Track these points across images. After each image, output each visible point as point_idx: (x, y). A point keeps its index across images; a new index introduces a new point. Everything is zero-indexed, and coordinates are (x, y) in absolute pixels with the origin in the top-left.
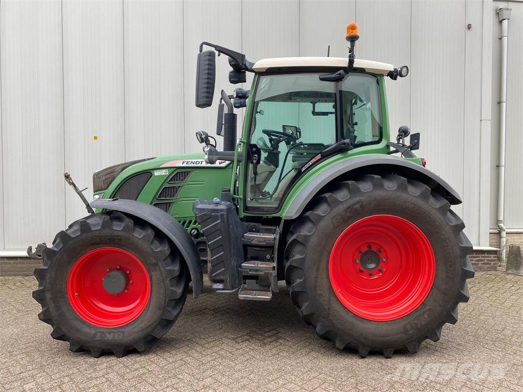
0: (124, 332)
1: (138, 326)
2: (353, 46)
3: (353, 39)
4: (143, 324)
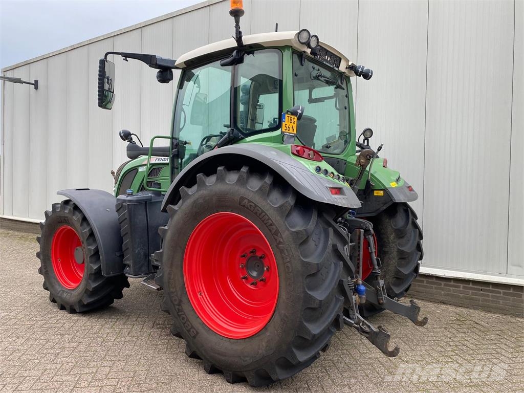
0: (71, 294)
2: (237, 22)
3: (237, 13)
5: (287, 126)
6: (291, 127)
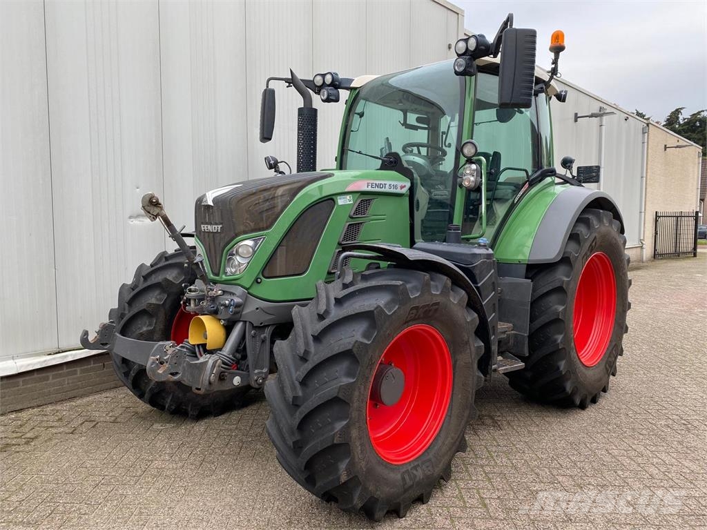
1: (443, 443)
4: (449, 439)
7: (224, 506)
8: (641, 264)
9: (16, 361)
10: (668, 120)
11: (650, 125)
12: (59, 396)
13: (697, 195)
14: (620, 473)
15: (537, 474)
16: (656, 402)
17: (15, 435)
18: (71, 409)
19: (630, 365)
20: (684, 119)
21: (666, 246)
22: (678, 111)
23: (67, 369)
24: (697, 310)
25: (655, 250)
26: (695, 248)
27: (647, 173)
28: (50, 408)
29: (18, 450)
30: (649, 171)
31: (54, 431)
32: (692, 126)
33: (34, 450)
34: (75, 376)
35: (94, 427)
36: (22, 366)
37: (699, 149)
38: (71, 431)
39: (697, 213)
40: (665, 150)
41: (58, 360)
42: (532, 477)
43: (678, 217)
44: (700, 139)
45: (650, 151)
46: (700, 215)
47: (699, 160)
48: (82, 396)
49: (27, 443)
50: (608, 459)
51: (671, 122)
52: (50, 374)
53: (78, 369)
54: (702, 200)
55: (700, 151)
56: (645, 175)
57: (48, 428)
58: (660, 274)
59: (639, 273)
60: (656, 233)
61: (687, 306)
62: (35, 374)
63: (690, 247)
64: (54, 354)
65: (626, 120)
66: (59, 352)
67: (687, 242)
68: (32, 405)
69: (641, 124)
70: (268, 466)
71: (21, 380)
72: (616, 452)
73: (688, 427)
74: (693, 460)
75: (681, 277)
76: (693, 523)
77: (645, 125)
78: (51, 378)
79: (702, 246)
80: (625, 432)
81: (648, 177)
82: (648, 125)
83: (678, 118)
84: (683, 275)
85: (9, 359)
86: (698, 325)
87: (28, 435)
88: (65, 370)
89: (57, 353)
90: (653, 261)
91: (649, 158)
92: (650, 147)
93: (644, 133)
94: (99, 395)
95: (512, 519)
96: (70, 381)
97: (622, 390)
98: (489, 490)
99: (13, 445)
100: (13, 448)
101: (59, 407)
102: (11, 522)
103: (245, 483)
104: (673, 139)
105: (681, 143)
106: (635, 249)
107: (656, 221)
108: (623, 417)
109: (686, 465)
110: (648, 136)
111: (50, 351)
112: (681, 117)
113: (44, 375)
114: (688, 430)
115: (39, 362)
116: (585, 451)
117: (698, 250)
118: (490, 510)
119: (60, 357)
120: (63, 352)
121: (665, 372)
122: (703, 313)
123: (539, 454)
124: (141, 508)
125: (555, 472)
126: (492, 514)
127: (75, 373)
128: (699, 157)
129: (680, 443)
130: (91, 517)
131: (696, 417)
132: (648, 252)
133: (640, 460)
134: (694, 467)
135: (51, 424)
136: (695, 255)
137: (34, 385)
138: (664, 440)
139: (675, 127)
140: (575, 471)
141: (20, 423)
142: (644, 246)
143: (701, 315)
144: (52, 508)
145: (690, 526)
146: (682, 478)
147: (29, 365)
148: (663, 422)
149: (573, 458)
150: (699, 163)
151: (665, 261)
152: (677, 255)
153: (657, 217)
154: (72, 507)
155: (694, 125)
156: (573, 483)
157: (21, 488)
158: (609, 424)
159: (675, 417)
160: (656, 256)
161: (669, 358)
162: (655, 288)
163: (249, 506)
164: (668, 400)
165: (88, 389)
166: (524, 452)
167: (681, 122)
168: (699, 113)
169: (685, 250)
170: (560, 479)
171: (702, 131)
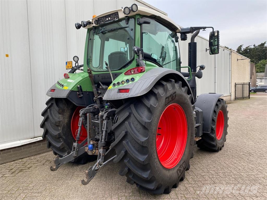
5: (68, 66)
6: (69, 66)
7: (103, 184)
8: (231, 102)
9: (21, 141)
10: (238, 49)
11: (232, 52)
12: (35, 153)
13: (249, 77)
14: (229, 169)
15: (203, 170)
16: (239, 147)
17: (23, 166)
18: (40, 157)
19: (230, 136)
20: (244, 49)
21: (239, 95)
22: (241, 46)
23: (38, 143)
24: (251, 117)
25: (235, 96)
26: (249, 96)
27: (231, 69)
28: (32, 157)
29: (26, 171)
30: (232, 68)
31: (37, 164)
32: (246, 52)
33: (32, 171)
34: (40, 146)
35: (50, 163)
36: (23, 143)
37: (249, 60)
38: (43, 164)
39: (249, 83)
40: (238, 61)
41: (35, 140)
42: (201, 171)
43: (243, 84)
44: (249, 56)
45: (232, 61)
46: (250, 83)
47: (249, 64)
48: (43, 153)
49: (29, 169)
50: (225, 165)
51: (239, 50)
52: (32, 145)
53: (41, 144)
54: (251, 78)
55: (250, 61)
56: (231, 70)
57: (34, 164)
58: (237, 105)
59: (230, 105)
60: (236, 90)
61: (247, 116)
62: (27, 145)
63: (248, 95)
64: (33, 138)
65: (224, 50)
66: (35, 138)
67: (246, 93)
68: (26, 156)
69: (228, 52)
70: (114, 172)
71: (22, 148)
72: (228, 163)
73: (250, 154)
74: (252, 164)
75: (245, 106)
76: (253, 182)
77: (230, 52)
78: (32, 147)
79: (251, 95)
80: (230, 157)
81: (232, 70)
82: (231, 52)
83: (241, 49)
84: (246, 105)
85: (18, 141)
86: (252, 122)
87: (28, 166)
88: (37, 144)
89: (34, 138)
90: (235, 100)
91: (232, 63)
92: (232, 60)
93: (230, 55)
94: (49, 153)
95: (197, 184)
96: (39, 148)
97: (228, 144)
98: (188, 176)
99: (24, 169)
100: (24, 170)
101: (36, 157)
102: (32, 193)
103: (108, 177)
104: (240, 57)
105: (243, 58)
106: (228, 96)
107: (235, 86)
108: (229, 152)
109: (250, 165)
110: (231, 56)
111: (31, 137)
112: (242, 48)
113: (30, 146)
114: (250, 155)
115: (28, 141)
116: (217, 163)
117: (250, 96)
118: (190, 181)
119: (35, 139)
120: (36, 137)
121: (241, 138)
122: (253, 118)
123: (203, 164)
124: (75, 186)
125: (209, 170)
126: (190, 183)
127: (40, 145)
128: (249, 63)
129: (248, 159)
130: (59, 190)
131: (252, 151)
132: (233, 97)
133: (235, 165)
134: (252, 166)
135: (34, 162)
136: (249, 98)
137: (27, 149)
138: (242, 158)
139: (240, 52)
140: (215, 169)
141: (23, 162)
142: (232, 95)
143: (252, 118)
144: (45, 188)
145: (253, 183)
146: (249, 169)
147: (25, 142)
148: (242, 153)
149: (214, 165)
150: (249, 65)
151: (239, 100)
152: (243, 98)
153: (236, 84)
154: (52, 187)
155: (247, 51)
156: (215, 172)
157: (32, 182)
158: (224, 155)
159: (246, 151)
160: (236, 99)
161: (243, 133)
162: (236, 110)
163: (111, 184)
164: (243, 146)
165: (45, 151)
166: (198, 164)
167: (243, 50)
168: (248, 47)
169: (246, 96)
170: (211, 171)
171: (250, 53)
